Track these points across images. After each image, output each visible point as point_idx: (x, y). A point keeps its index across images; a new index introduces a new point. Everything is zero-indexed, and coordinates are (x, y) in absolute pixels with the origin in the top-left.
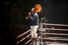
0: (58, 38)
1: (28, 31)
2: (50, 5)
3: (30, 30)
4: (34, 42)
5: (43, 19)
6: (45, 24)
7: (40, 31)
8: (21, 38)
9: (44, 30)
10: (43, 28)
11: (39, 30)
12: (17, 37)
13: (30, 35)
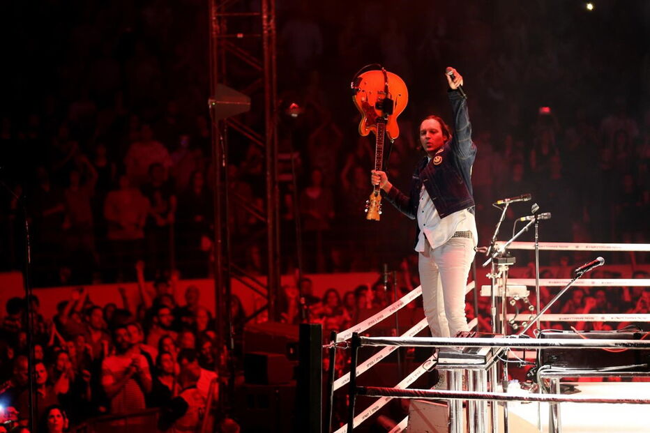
0: (637, 337)
2: (546, 110)
6: (528, 246)
7: (489, 299)
11: (486, 291)
12: (333, 338)
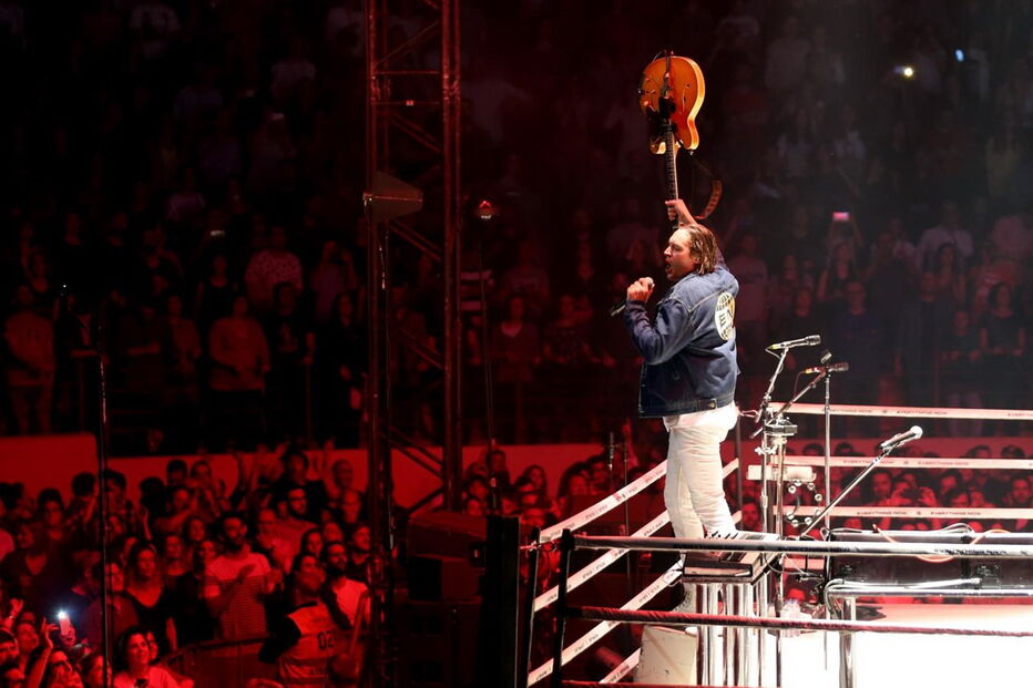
0: (966, 540)
1: (640, 484)
3: (653, 475)
4: (716, 587)
5: (787, 345)
6: (816, 409)
7: (758, 483)
8: (574, 552)
9: (801, 471)
10: (790, 450)
11: (754, 473)
12: (536, 536)
13: (669, 525)
